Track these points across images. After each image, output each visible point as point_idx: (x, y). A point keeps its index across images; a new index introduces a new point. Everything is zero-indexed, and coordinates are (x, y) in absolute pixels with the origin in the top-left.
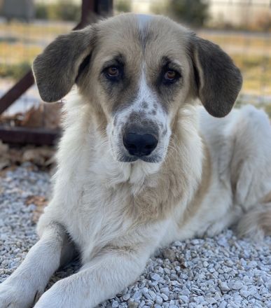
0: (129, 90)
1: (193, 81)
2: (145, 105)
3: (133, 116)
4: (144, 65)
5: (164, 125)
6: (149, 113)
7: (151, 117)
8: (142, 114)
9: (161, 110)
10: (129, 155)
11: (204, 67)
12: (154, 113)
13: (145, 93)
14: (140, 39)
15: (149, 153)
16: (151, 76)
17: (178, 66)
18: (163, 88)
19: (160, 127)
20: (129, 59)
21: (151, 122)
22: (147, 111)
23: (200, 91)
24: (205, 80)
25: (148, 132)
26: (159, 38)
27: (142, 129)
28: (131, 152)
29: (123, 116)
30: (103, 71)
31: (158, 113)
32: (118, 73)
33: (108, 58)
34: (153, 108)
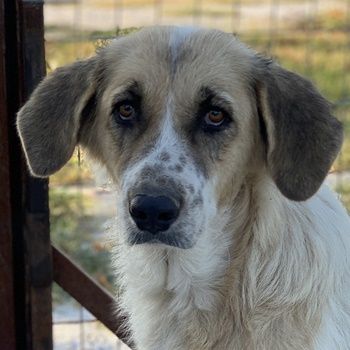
0: (145, 137)
2: (165, 157)
4: (171, 98)
5: (196, 191)
6: (170, 168)
7: (175, 175)
8: (159, 168)
9: (193, 167)
10: (137, 230)
12: (179, 169)
13: (168, 139)
14: (168, 59)
15: (166, 227)
16: (181, 117)
19: (187, 191)
20: (148, 88)
21: (171, 181)
22: (166, 165)
25: (165, 194)
26: (199, 58)
27: (155, 190)
28: (140, 225)
29: (133, 174)
30: (113, 112)
31: (186, 170)
32: (134, 114)
33: (118, 90)
34: (179, 162)
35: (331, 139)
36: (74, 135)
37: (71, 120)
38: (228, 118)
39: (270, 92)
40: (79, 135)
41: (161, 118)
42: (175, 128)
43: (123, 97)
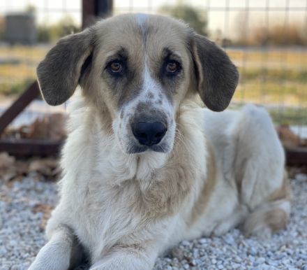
1: (193, 76)
2: (151, 95)
3: (140, 107)
4: (146, 58)
6: (156, 103)
8: (149, 103)
9: (167, 100)
10: (139, 145)
11: (203, 62)
12: (160, 102)
13: (150, 84)
14: (140, 33)
16: (154, 68)
17: (179, 57)
18: (166, 80)
20: (132, 52)
22: (153, 100)
23: (200, 85)
24: (204, 75)
25: (157, 120)
26: (159, 31)
30: (106, 68)
31: (164, 103)
34: (159, 98)
35: (234, 73)
38: (179, 66)
40: (79, 80)
41: (142, 71)
42: (152, 76)
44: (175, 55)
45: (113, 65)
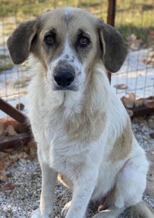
0: (58, 49)
2: (67, 57)
3: (60, 63)
4: (67, 34)
5: (79, 69)
6: (69, 61)
7: (71, 63)
8: (65, 61)
9: (78, 60)
10: (58, 86)
12: (73, 61)
13: (68, 50)
14: (65, 20)
15: (69, 84)
16: (72, 41)
17: (88, 35)
18: (79, 48)
19: (76, 70)
20: (58, 31)
21: (70, 66)
22: (68, 60)
25: (68, 71)
26: (77, 19)
27: (64, 70)
28: (59, 84)
29: (55, 63)
30: (45, 40)
31: (75, 61)
32: (53, 40)
33: (46, 31)
34: (72, 58)
36: (29, 49)
37: (28, 44)
38: (89, 41)
39: (103, 32)
40: (31, 49)
41: (64, 42)
42: (70, 45)
43: (48, 34)
44: (86, 34)
45: (48, 38)
